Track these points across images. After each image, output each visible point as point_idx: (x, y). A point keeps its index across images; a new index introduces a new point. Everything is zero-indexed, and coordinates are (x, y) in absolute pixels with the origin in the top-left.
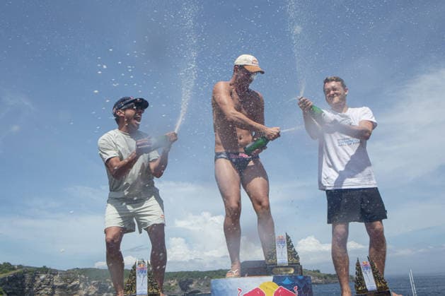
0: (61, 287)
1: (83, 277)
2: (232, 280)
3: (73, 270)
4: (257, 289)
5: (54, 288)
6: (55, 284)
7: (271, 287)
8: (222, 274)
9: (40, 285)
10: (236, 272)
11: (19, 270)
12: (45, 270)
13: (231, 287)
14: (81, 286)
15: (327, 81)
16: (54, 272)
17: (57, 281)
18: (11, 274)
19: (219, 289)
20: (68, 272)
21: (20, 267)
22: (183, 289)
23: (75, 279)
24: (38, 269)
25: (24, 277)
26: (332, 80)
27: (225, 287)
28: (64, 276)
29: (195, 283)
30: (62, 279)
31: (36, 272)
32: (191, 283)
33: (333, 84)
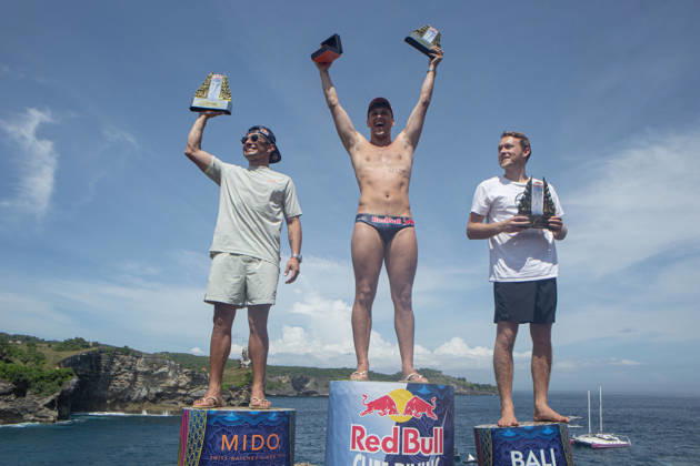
0: (145, 374)
1: (173, 363)
2: (356, 383)
3: (162, 353)
4: (386, 397)
5: (136, 373)
6: (139, 369)
7: (403, 395)
8: (346, 373)
9: (120, 369)
10: (363, 373)
11: (94, 349)
12: (126, 351)
13: (354, 392)
14: (170, 374)
15: (505, 135)
16: (138, 355)
17: (141, 366)
18: (84, 352)
19: (340, 393)
20: (155, 356)
21: (96, 344)
22: (295, 388)
23: (164, 364)
24: (118, 349)
25: (100, 358)
26: (510, 135)
27: (347, 391)
28: (150, 360)
29: (312, 381)
30: (146, 363)
31: (115, 352)
32: (306, 381)
33: (510, 140)
